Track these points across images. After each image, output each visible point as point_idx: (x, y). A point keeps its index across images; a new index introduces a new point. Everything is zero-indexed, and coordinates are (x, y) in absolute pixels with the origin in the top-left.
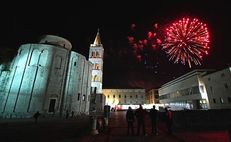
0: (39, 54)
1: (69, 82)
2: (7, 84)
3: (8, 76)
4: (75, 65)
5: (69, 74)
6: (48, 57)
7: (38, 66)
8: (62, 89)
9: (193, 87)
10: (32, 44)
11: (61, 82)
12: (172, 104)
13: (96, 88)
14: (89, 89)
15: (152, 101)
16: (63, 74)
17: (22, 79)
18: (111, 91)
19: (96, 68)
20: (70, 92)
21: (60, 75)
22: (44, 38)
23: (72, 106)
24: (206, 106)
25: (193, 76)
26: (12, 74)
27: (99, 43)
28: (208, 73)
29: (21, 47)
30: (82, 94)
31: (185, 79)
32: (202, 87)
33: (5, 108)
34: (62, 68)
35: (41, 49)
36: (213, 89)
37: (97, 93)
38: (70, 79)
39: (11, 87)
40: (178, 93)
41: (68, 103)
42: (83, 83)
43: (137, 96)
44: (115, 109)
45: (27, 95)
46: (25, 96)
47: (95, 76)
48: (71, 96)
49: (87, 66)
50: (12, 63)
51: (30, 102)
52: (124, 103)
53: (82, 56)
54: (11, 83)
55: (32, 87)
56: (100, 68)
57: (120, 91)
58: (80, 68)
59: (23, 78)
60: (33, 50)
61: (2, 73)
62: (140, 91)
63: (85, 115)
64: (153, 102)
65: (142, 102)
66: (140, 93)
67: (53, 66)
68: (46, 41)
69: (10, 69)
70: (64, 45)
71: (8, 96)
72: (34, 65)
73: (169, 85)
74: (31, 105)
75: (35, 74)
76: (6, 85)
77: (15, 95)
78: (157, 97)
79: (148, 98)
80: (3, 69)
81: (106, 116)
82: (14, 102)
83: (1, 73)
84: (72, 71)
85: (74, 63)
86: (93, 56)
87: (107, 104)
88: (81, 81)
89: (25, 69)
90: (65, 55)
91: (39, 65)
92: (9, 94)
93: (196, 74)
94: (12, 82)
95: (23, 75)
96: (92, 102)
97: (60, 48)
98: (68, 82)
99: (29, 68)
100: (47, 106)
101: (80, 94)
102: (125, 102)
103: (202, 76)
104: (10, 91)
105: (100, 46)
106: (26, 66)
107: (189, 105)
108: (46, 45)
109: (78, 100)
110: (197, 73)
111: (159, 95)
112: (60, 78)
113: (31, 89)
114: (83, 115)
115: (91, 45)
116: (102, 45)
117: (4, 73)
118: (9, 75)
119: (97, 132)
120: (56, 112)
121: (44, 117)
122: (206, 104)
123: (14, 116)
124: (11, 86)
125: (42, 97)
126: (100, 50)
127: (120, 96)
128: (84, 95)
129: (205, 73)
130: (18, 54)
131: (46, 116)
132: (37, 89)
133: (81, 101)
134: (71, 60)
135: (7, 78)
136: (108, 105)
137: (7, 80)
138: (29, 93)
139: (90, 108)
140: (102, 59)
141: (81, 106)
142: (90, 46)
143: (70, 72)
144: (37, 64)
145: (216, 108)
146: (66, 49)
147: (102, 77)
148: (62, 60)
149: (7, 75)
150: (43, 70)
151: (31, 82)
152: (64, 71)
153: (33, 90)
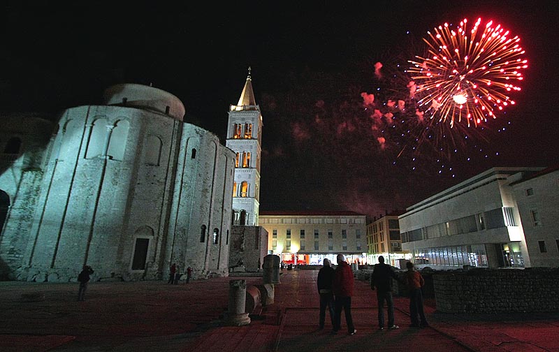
0: (109, 130)
1: (180, 198)
2: (36, 201)
3: (37, 183)
4: (193, 156)
5: (179, 178)
6: (128, 137)
7: (106, 160)
8: (164, 213)
9: (486, 210)
10: (91, 107)
11: (161, 198)
12: (434, 253)
13: (243, 213)
14: (228, 215)
15: (382, 244)
16: (166, 179)
17: (71, 189)
18: (280, 220)
19: (243, 164)
20: (182, 223)
21: (158, 181)
22: (119, 91)
23: (188, 256)
24: (519, 260)
25: (488, 183)
26: (47, 177)
27: (251, 104)
28: (527, 177)
29: (66, 114)
30: (211, 228)
31: (468, 191)
32: (510, 211)
33: (31, 258)
34: (163, 165)
35: (113, 117)
36: (538, 217)
37: (246, 225)
38: (183, 190)
39: (44, 210)
40: (448, 226)
41: (177, 248)
42: (213, 201)
43: (344, 232)
44: (291, 265)
45: (83, 228)
46: (77, 231)
47: (242, 183)
48: (184, 231)
49: (221, 160)
50: (46, 153)
51: (88, 245)
52: (313, 249)
53: (210, 134)
54: (45, 198)
55: (93, 208)
56: (253, 164)
57: (302, 220)
58: (206, 163)
59: (71, 186)
60: (94, 121)
61: (25, 175)
62: (353, 222)
63: (218, 276)
64: (386, 248)
65: (359, 248)
66: (352, 225)
67: (142, 160)
68: (125, 100)
69: (42, 166)
70: (168, 108)
71: (39, 230)
72: (97, 157)
73: (426, 206)
74: (91, 251)
75: (100, 179)
76: (34, 204)
77: (55, 228)
78: (395, 235)
79: (373, 239)
80: (26, 166)
81: (268, 282)
82: (53, 245)
83: (22, 176)
84: (186, 171)
85: (190, 152)
86: (235, 134)
87: (272, 251)
88: (209, 195)
89: (76, 165)
90: (169, 132)
91: (108, 157)
92: (40, 226)
93: (496, 180)
94: (47, 197)
95: (73, 180)
96: (236, 246)
97: (158, 116)
98: (178, 199)
99: (86, 165)
100: (129, 255)
101: (207, 227)
102: (317, 248)
103: (511, 185)
104: (42, 218)
105: (254, 109)
106: (78, 159)
107: (476, 257)
108: (123, 109)
109: (203, 240)
110: (497, 176)
111: (399, 231)
112: (158, 189)
113: (92, 215)
114: (214, 276)
115: (233, 107)
116: (257, 107)
117: (29, 177)
118: (40, 180)
119: (247, 319)
120: (149, 269)
121: (123, 280)
122: (520, 253)
123: (52, 278)
124: (44, 207)
125: (118, 234)
126: (253, 119)
127: (302, 233)
128: (216, 230)
129: (518, 176)
130: (60, 131)
131: (127, 279)
132: (104, 215)
133: (209, 244)
134: (183, 144)
135: (35, 189)
136: (274, 254)
137: (35, 193)
138: (86, 222)
139: (230, 261)
140: (259, 141)
141: (208, 255)
142: (229, 109)
143: (181, 173)
144: (103, 153)
145: (546, 265)
146: (172, 117)
147: (258, 185)
148: (162, 144)
149: (34, 180)
150: (118, 168)
151: (90, 197)
152: (168, 170)
153: (96, 215)
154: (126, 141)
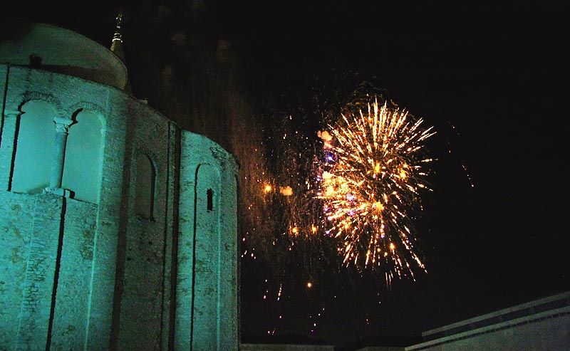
0: (59, 129)
1: (193, 295)
4: (210, 207)
5: (186, 251)
6: (106, 152)
7: (64, 199)
8: (167, 328)
10: (12, 69)
11: (160, 293)
16: (164, 251)
21: (155, 255)
34: (159, 218)
35: (69, 101)
60: (23, 104)
72: (40, 190)
84: (200, 237)
85: (203, 197)
90: (163, 148)
91: (67, 193)
98: (189, 296)
99: (16, 207)
108: (89, 86)
112: (155, 272)
113: (45, 327)
138: (34, 346)
143: (191, 240)
144: (54, 183)
148: (154, 174)
150: (89, 220)
151: (37, 284)
152: (165, 232)
153: (53, 329)
154: (101, 159)
